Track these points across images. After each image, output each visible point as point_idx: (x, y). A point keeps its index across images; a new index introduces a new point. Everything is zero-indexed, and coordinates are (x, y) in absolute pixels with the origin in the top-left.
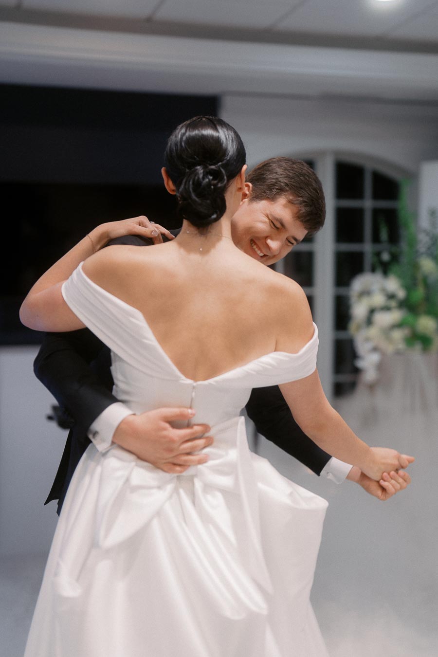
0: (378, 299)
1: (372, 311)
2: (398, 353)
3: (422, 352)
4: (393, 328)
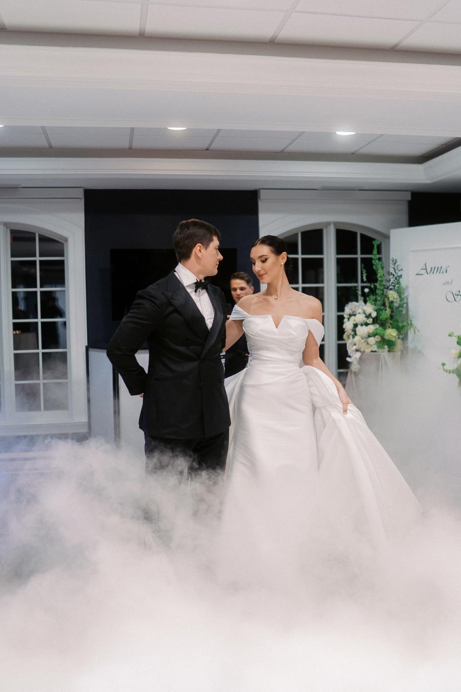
0: (360, 318)
1: (356, 326)
2: (372, 351)
3: (389, 351)
4: (370, 336)
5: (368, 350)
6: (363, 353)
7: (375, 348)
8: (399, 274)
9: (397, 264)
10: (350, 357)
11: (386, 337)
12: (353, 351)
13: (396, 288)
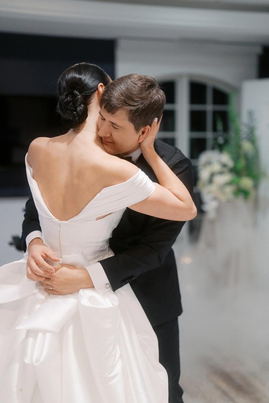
0: (216, 167)
1: (212, 175)
2: (228, 201)
3: (244, 199)
7: (231, 197)
8: (254, 124)
9: (253, 115)
11: (242, 187)
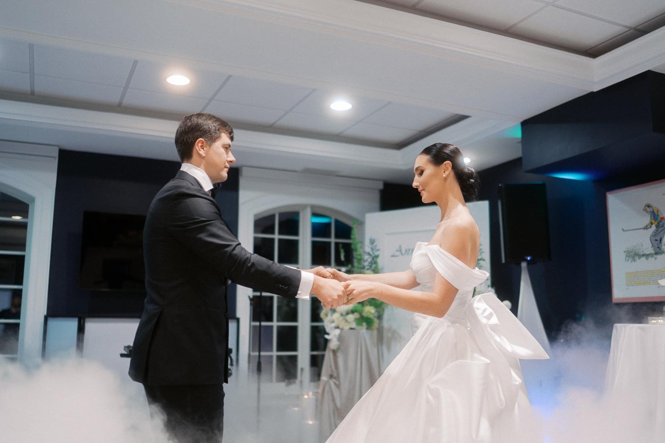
2: (351, 329)
3: (367, 329)
4: (348, 314)
5: (347, 327)
6: (342, 329)
7: (354, 325)
8: (377, 253)
9: (375, 244)
10: (328, 334)
11: (365, 315)
12: (331, 328)
13: (373, 268)
